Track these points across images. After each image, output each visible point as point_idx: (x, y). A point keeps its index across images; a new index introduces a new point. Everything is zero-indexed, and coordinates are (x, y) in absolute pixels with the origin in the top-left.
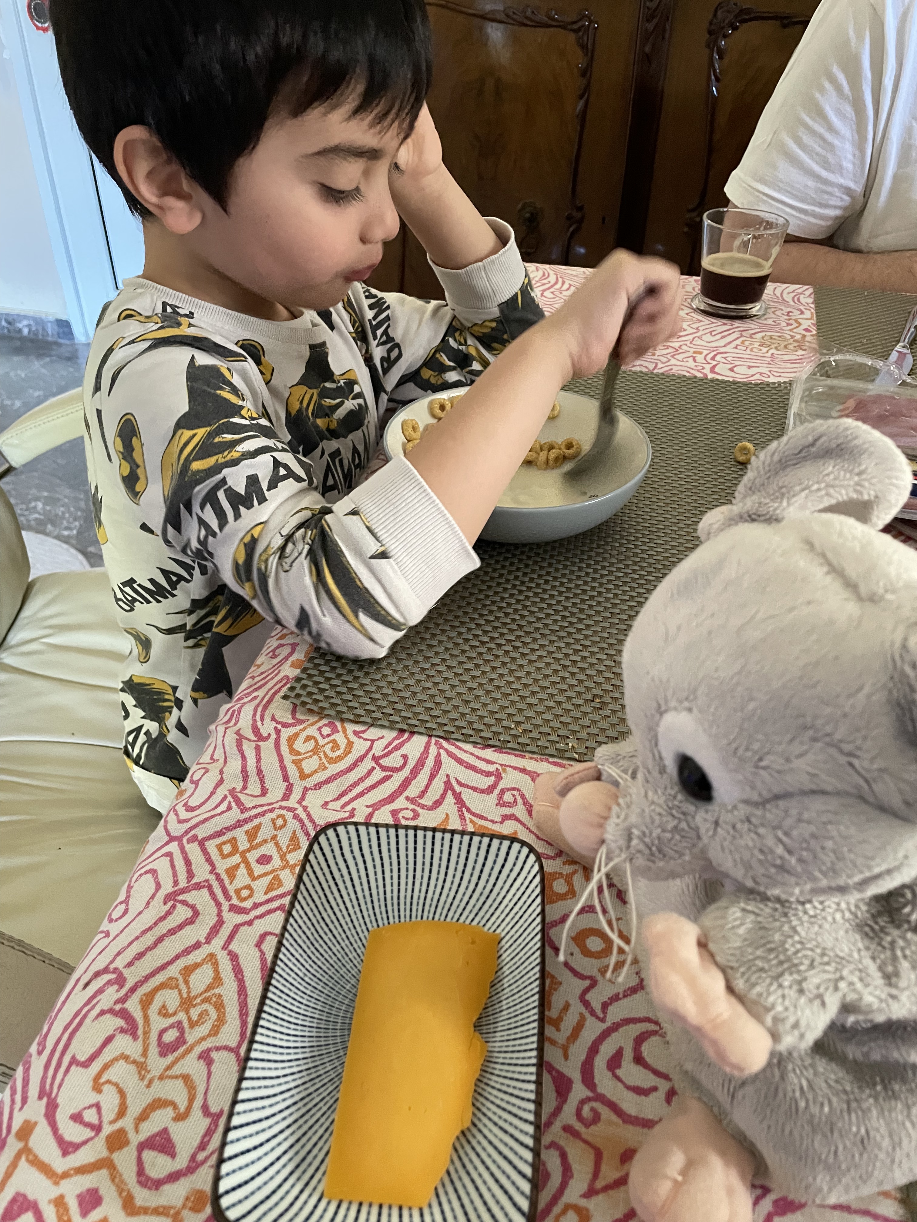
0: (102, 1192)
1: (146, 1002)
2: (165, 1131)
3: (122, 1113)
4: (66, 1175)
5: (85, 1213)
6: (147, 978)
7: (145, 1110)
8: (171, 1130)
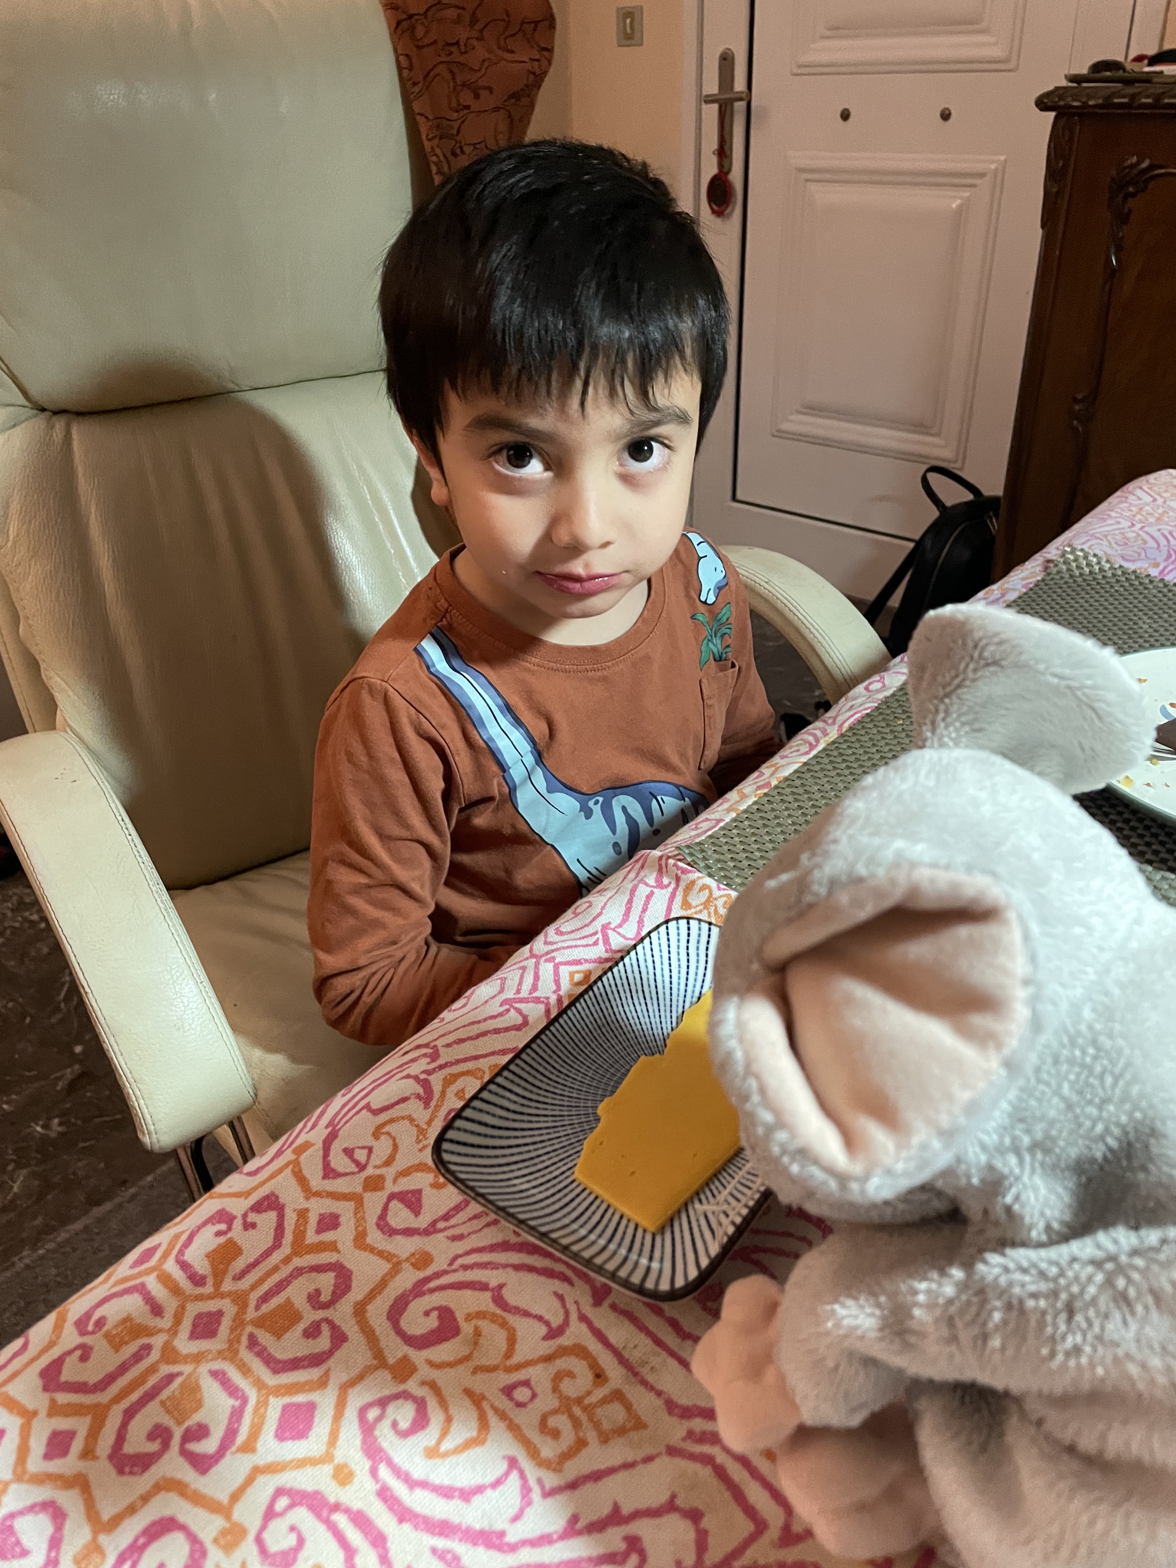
0: (342, 1220)
1: (448, 1082)
2: (419, 1191)
3: (388, 1163)
4: (318, 1194)
5: (319, 1231)
6: (458, 1062)
7: (409, 1168)
8: (424, 1193)
